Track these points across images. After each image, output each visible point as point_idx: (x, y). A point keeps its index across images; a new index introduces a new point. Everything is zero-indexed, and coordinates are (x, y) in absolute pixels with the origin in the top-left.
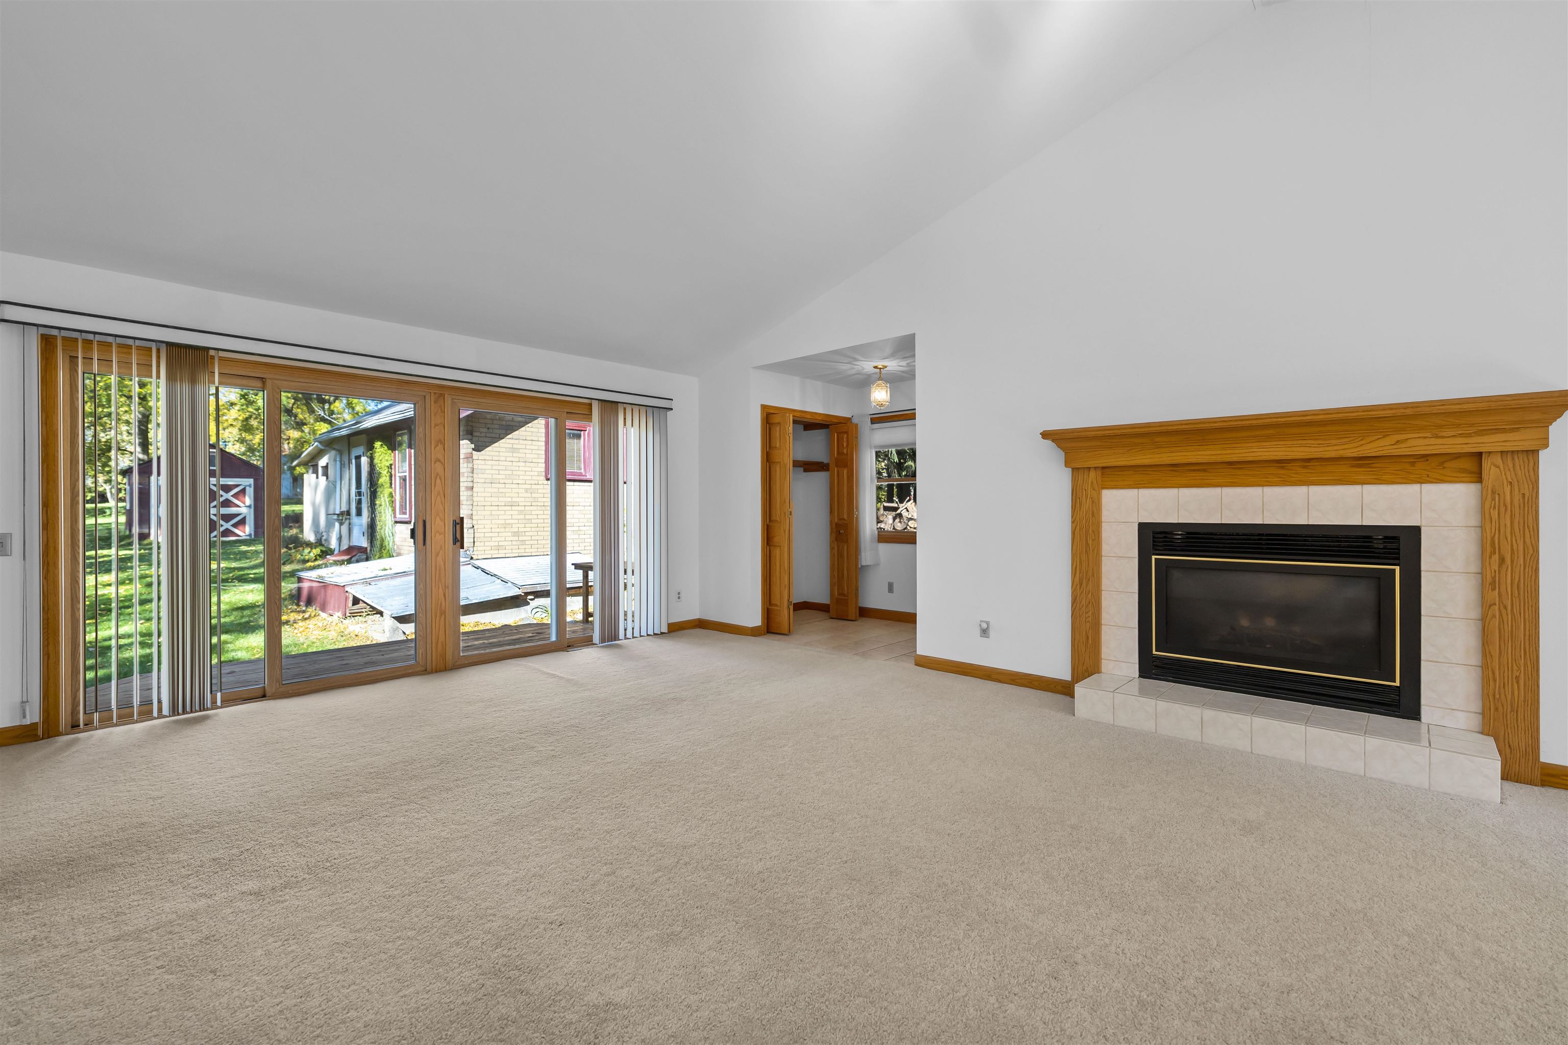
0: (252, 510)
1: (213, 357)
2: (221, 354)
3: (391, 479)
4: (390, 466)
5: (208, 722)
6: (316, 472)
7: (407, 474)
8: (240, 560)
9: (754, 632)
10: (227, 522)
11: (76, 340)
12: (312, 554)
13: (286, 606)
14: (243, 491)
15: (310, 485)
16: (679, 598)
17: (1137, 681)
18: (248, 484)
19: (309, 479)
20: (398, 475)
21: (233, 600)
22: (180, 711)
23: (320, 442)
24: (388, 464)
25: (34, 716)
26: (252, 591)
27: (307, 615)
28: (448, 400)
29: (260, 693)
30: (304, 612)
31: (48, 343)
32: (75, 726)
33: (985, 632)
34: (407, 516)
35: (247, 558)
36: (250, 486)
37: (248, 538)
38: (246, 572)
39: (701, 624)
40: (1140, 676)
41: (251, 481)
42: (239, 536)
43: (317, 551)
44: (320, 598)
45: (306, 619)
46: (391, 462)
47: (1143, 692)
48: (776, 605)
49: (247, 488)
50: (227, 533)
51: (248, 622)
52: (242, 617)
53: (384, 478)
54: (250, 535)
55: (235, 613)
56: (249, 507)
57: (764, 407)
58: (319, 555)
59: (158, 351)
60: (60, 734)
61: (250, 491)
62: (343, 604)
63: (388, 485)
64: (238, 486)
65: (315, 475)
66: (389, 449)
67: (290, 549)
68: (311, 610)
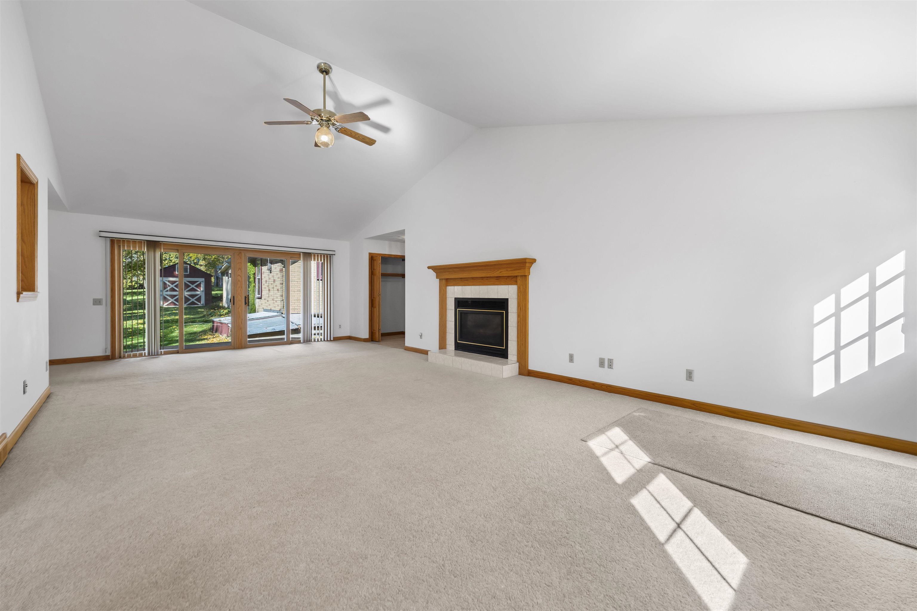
0: (204, 293)
1: (161, 243)
2: (163, 242)
3: (254, 280)
4: (254, 274)
5: (159, 358)
6: (227, 276)
7: (260, 277)
8: (195, 315)
9: (365, 340)
10: (193, 298)
11: (120, 240)
12: (224, 312)
13: (208, 333)
14: (200, 284)
15: (226, 281)
16: (340, 327)
17: (454, 351)
18: (202, 281)
19: (225, 278)
20: (257, 277)
21: (188, 330)
22: (151, 355)
23: (228, 263)
24: (253, 273)
25: (109, 353)
26: (196, 327)
27: (214, 336)
28: (243, 254)
29: (177, 352)
30: (214, 335)
31: (113, 241)
32: (120, 357)
33: (421, 336)
34: (260, 296)
35: (198, 314)
36: (203, 282)
37: (202, 305)
38: (196, 319)
39: (350, 338)
40: (455, 350)
41: (203, 279)
42: (198, 305)
43: (226, 311)
44: (220, 329)
45: (214, 338)
46: (254, 272)
47: (456, 355)
48: (375, 330)
49: (202, 283)
50: (193, 303)
51: (192, 339)
52: (190, 337)
53: (252, 279)
54: (203, 304)
55: (187, 335)
56: (203, 291)
57: (370, 254)
58: (227, 313)
59: (144, 242)
60: (116, 359)
61: (202, 285)
62: (227, 331)
63: (253, 282)
64: (198, 281)
65: (227, 277)
66: (254, 266)
67: (215, 310)
68: (217, 335)
